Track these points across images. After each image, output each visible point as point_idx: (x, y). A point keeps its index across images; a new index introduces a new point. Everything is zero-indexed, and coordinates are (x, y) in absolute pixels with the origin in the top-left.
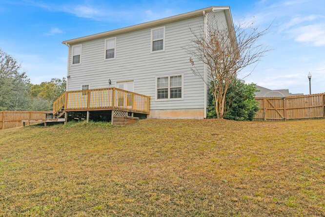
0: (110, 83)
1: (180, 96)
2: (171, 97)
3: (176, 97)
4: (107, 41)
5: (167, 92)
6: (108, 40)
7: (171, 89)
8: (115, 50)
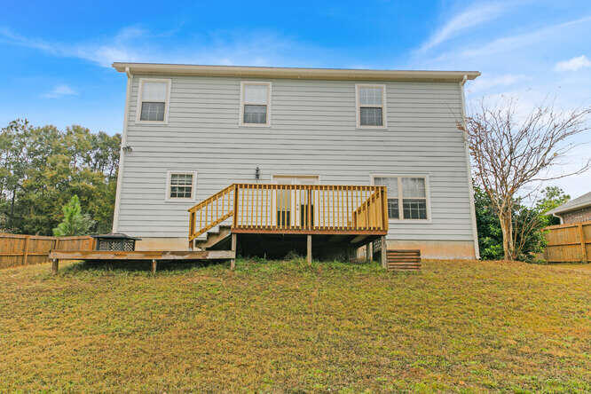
0: (257, 176)
1: (424, 217)
2: (406, 217)
3: (415, 217)
4: (245, 85)
5: (397, 205)
6: (249, 85)
7: (404, 201)
8: (269, 108)
